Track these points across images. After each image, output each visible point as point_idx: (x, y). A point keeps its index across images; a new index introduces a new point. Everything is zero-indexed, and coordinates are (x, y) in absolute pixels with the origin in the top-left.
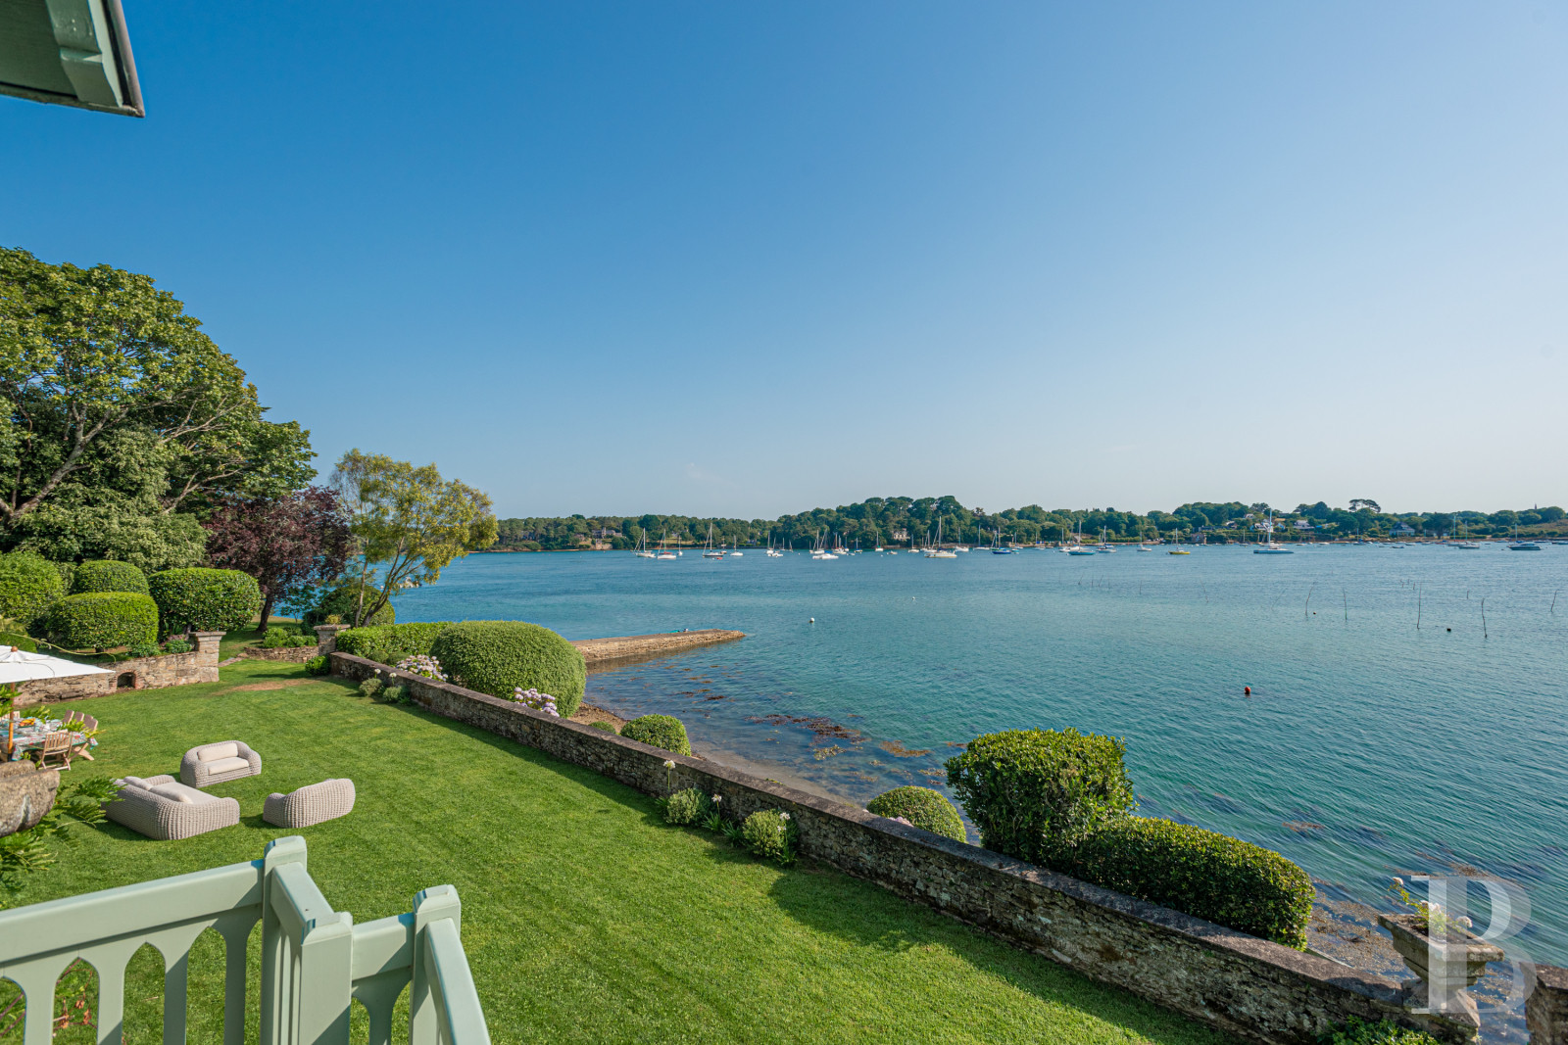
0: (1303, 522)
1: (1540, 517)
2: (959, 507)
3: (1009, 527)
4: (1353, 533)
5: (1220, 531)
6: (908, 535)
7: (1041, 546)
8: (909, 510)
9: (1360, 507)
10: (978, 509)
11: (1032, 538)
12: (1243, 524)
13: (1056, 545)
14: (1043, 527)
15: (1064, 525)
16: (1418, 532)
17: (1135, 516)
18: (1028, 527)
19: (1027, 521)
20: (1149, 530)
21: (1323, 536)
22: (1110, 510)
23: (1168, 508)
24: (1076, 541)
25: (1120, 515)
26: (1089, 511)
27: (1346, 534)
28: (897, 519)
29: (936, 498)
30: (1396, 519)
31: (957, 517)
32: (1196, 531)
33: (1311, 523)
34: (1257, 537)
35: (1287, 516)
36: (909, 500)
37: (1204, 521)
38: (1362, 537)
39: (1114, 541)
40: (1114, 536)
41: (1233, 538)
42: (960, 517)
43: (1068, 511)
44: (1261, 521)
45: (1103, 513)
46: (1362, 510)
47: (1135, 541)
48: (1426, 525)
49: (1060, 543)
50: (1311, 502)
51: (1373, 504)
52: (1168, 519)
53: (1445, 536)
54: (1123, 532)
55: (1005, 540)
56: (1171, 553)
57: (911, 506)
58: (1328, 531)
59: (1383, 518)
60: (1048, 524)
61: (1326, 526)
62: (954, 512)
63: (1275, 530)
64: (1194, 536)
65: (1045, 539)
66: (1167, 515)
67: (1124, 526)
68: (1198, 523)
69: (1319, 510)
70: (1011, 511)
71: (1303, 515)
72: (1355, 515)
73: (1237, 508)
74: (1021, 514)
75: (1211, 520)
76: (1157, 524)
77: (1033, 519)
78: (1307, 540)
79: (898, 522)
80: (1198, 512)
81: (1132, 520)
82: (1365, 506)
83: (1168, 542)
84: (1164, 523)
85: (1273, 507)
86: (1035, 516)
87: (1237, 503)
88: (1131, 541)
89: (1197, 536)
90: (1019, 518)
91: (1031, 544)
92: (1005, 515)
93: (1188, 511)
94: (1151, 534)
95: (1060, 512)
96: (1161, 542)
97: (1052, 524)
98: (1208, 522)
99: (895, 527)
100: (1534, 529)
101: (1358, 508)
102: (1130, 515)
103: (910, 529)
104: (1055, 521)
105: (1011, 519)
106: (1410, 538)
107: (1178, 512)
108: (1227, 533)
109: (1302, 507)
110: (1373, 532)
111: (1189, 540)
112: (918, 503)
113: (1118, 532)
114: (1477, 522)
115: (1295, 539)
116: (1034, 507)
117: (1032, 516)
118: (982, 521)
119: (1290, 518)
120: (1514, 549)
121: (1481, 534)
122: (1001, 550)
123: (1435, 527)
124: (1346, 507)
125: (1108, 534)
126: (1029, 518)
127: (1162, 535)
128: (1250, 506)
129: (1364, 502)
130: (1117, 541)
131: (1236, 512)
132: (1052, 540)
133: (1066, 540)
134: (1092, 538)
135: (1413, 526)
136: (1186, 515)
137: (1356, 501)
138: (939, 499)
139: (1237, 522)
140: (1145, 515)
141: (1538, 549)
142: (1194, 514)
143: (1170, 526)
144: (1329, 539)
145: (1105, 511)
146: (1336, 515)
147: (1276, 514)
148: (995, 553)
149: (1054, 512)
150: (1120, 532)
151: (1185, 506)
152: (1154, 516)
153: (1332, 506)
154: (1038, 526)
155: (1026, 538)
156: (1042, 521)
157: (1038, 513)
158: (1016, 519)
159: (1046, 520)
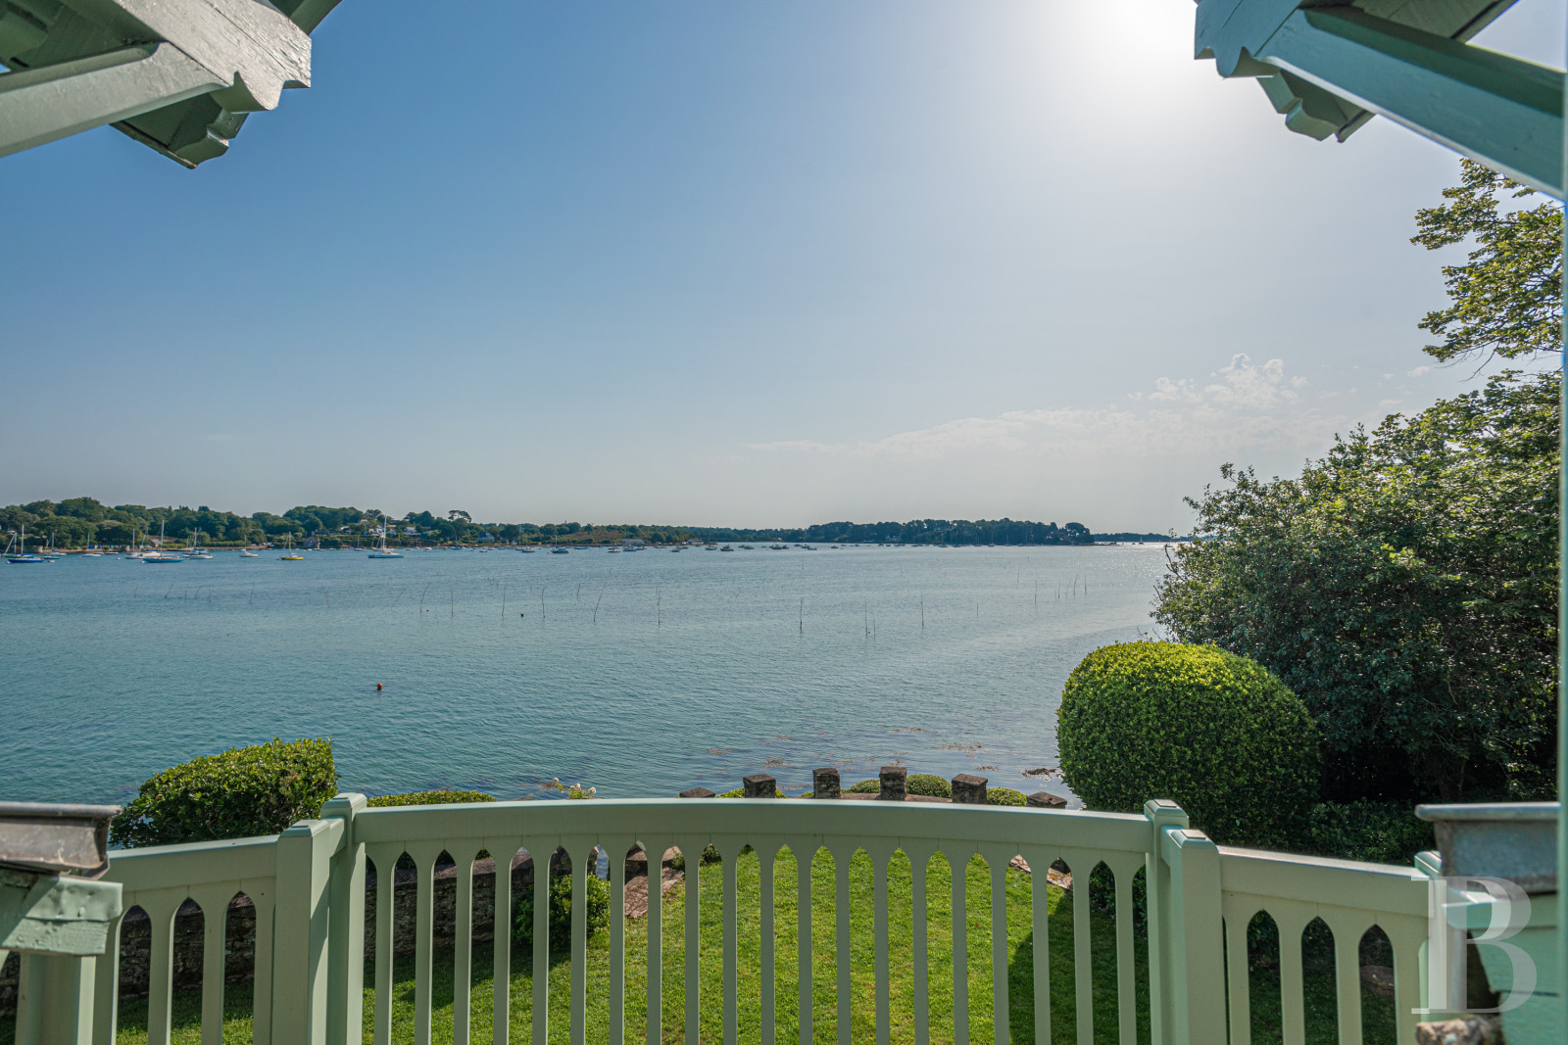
0: (411, 529)
1: (568, 529)
3: (40, 526)
4: (451, 540)
5: (334, 536)
7: (96, 553)
9: (457, 517)
11: (81, 542)
12: (357, 529)
13: (123, 551)
14: (100, 527)
15: (134, 525)
16: (497, 539)
17: (237, 517)
18: (74, 526)
19: (76, 519)
20: (254, 533)
21: (428, 542)
22: (204, 509)
23: (278, 511)
24: (153, 545)
25: (217, 515)
26: (173, 509)
27: (446, 541)
30: (482, 528)
32: (309, 535)
33: (418, 530)
34: (371, 542)
35: (398, 523)
37: (317, 526)
38: (457, 543)
39: (208, 545)
40: (208, 539)
41: (348, 543)
43: (142, 508)
44: (374, 527)
45: (194, 513)
46: (458, 520)
47: (235, 545)
48: (503, 534)
49: (128, 548)
50: (419, 511)
51: (466, 514)
52: (277, 522)
53: (514, 543)
54: (221, 535)
55: (31, 545)
56: (283, 559)
58: (432, 537)
59: (472, 527)
60: (108, 523)
61: (430, 533)
63: (388, 535)
64: (307, 540)
65: (104, 542)
66: (276, 518)
67: (222, 529)
68: (311, 527)
69: (423, 520)
70: (45, 504)
71: (411, 522)
72: (453, 523)
73: (352, 513)
74: (62, 509)
75: (325, 524)
76: (263, 527)
77: (85, 515)
78: (414, 545)
80: (312, 516)
81: (233, 522)
82: (461, 517)
83: (277, 547)
84: (272, 526)
85: (385, 513)
86: (87, 512)
87: (353, 509)
88: (231, 546)
89: (310, 541)
90: (57, 514)
91: (79, 549)
92: (32, 508)
93: (300, 514)
94: (257, 538)
95: (129, 509)
96: (269, 547)
97: (117, 523)
98: (322, 527)
100: (565, 538)
101: (455, 518)
102: (230, 516)
104: (120, 520)
105: (42, 515)
106: (491, 544)
107: (289, 514)
108: (341, 538)
109: (411, 515)
110: (466, 539)
111: (300, 545)
113: (213, 534)
114: (533, 532)
115: (404, 544)
116: (85, 500)
117: (81, 511)
119: (400, 525)
120: (554, 552)
121: (535, 541)
122: (26, 557)
123: (507, 535)
124: (446, 517)
125: (200, 538)
126: (75, 513)
127: (269, 540)
128: (364, 512)
129: (460, 513)
130: (212, 545)
131: (351, 517)
132: (115, 543)
133: (138, 544)
134: (177, 542)
135: (494, 534)
136: (298, 519)
137: (454, 512)
139: (351, 528)
140: (250, 516)
141: (567, 552)
142: (307, 517)
143: (281, 529)
144: (433, 545)
145: (196, 510)
146: (438, 524)
147: (390, 521)
148: (13, 562)
149: (118, 508)
150: (216, 536)
151: (297, 508)
152: (260, 518)
153: (435, 515)
154: (93, 526)
155: (69, 540)
156: (98, 519)
157: (92, 508)
158: (51, 514)
159: (106, 517)
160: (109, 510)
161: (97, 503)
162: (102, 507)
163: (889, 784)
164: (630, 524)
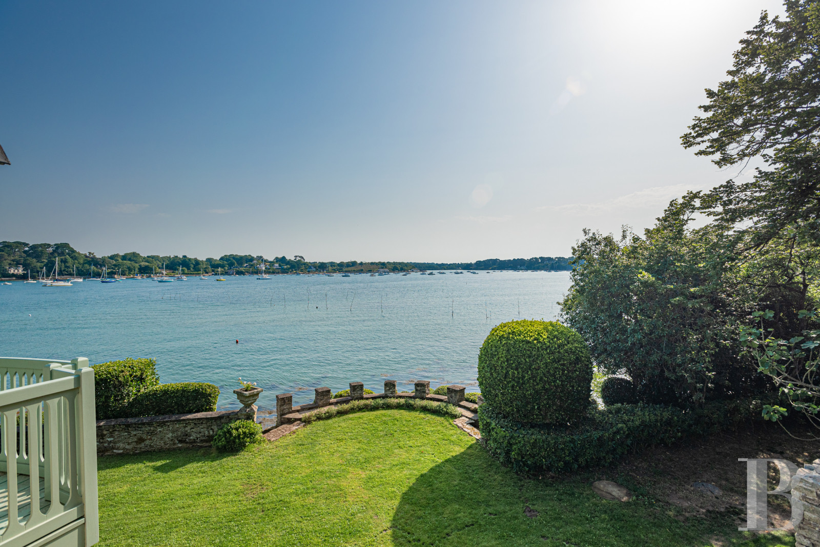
0: (277, 265)
1: (351, 264)
2: (73, 251)
3: (115, 265)
4: (295, 270)
5: (242, 269)
6: (24, 270)
7: (139, 277)
8: (25, 252)
9: (298, 259)
10: (90, 253)
11: (132, 273)
12: (252, 265)
13: (150, 277)
14: (140, 266)
15: (154, 266)
16: (317, 270)
17: (199, 261)
18: (129, 265)
19: (130, 262)
20: (206, 268)
21: (284, 272)
22: (185, 256)
23: (217, 257)
24: (163, 274)
25: (190, 259)
26: (171, 257)
27: (292, 271)
28: (12, 258)
29: (52, 243)
30: (310, 265)
31: (72, 258)
32: (231, 268)
33: (280, 265)
34: (257, 272)
35: (271, 262)
36: (26, 245)
37: (234, 264)
38: (298, 272)
39: (186, 274)
40: (186, 271)
41: (248, 272)
42: (74, 258)
43: (158, 256)
44: (260, 265)
45: (180, 258)
46: (299, 260)
47: (198, 274)
48: (319, 267)
49: (152, 275)
50: (280, 256)
51: (302, 258)
52: (216, 263)
53: (325, 271)
54: (192, 269)
55: (111, 275)
56: (217, 280)
57: (27, 249)
58: (286, 269)
59: (305, 264)
60: (144, 264)
61: (285, 267)
62: (69, 254)
63: (266, 268)
64: (229, 271)
65: (142, 273)
66: (216, 260)
67: (192, 266)
68: (231, 265)
69: (282, 260)
70: (117, 255)
71: (277, 262)
72: (295, 262)
73: (250, 258)
74: (124, 258)
75: (237, 263)
76: (211, 265)
77: (134, 260)
78: (278, 273)
79: (13, 261)
80: (231, 259)
81: (197, 263)
82: (300, 259)
83: (216, 274)
84: (214, 265)
85: (265, 258)
86: (135, 259)
87: (250, 255)
88: (196, 274)
89: (231, 271)
90: (122, 260)
91: (132, 276)
92: (112, 257)
93: (227, 259)
94: (207, 270)
95: (153, 257)
96: (213, 274)
97: (147, 264)
98: (236, 264)
99: (10, 264)
100: (349, 269)
101: (297, 259)
102: (196, 260)
103: (26, 266)
104: (148, 262)
105: (116, 260)
106: (314, 272)
107: (222, 259)
108: (245, 270)
109: (277, 258)
110: (302, 270)
111: (227, 273)
112: (34, 247)
113: (189, 269)
114: (334, 266)
115: (273, 273)
116: (134, 253)
117: (132, 259)
118: (92, 261)
119: (272, 263)
120: (343, 276)
121: (334, 271)
122: (108, 280)
123: (322, 268)
124: (293, 259)
125: (182, 270)
126: (130, 260)
127: (213, 271)
128: (255, 257)
129: (299, 257)
130: (188, 274)
131: (249, 259)
132: (147, 273)
133: (156, 273)
134: (173, 272)
135: (315, 267)
136: (226, 261)
137: (297, 256)
138: (55, 245)
139: (249, 265)
140: (205, 260)
141: (349, 276)
142: (229, 260)
143: (217, 266)
144: (287, 273)
145: (181, 257)
146: (288, 262)
147: (266, 261)
148: (103, 282)
149: (148, 257)
150: (190, 269)
151: (225, 256)
152: (209, 260)
153: (288, 258)
154: (137, 265)
155: (127, 272)
156: (140, 262)
157: (136, 257)
158: (120, 260)
159: (143, 261)
160: (144, 258)
161: (139, 254)
162: (141, 256)
163: (419, 388)
164: (382, 261)
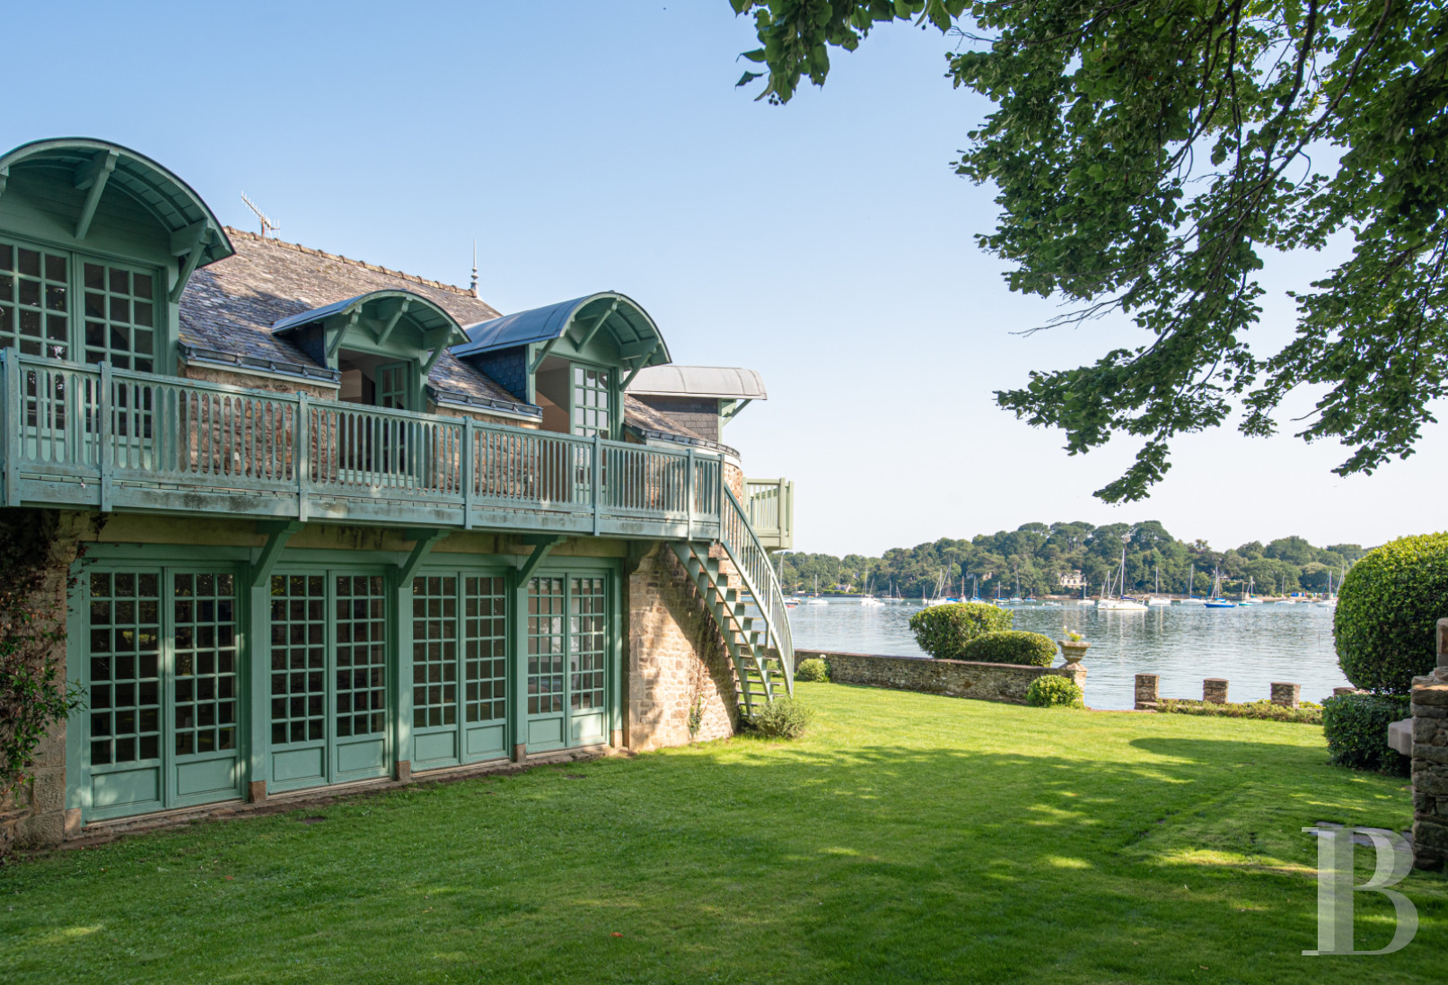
2: (1168, 539)
3: (1248, 570)
6: (1082, 581)
8: (1087, 543)
10: (1199, 541)
11: (1285, 588)
14: (1305, 570)
18: (1278, 570)
19: (1280, 561)
28: (1067, 556)
29: (1132, 523)
31: (1163, 553)
36: (1088, 527)
42: (1167, 553)
55: (1236, 589)
57: (1090, 536)
60: (1314, 566)
62: (1158, 546)
65: (1308, 589)
70: (1254, 546)
74: (1271, 551)
77: (1291, 557)
79: (1068, 560)
86: (1295, 553)
90: (1265, 556)
91: (1283, 597)
92: (1244, 551)
95: (1340, 549)
97: (1321, 566)
99: (1063, 567)
103: (1087, 571)
104: (1326, 562)
105: (1252, 558)
112: (1101, 532)
116: (1293, 540)
117: (1288, 553)
118: (1204, 561)
122: (1225, 603)
126: (1283, 557)
138: (1137, 525)
149: (1330, 549)
154: (1297, 570)
155: (1274, 587)
156: (1306, 561)
157: (1300, 549)
158: (1261, 558)
159: (1314, 560)
160: (1320, 552)
161: (1306, 542)
162: (1310, 547)
